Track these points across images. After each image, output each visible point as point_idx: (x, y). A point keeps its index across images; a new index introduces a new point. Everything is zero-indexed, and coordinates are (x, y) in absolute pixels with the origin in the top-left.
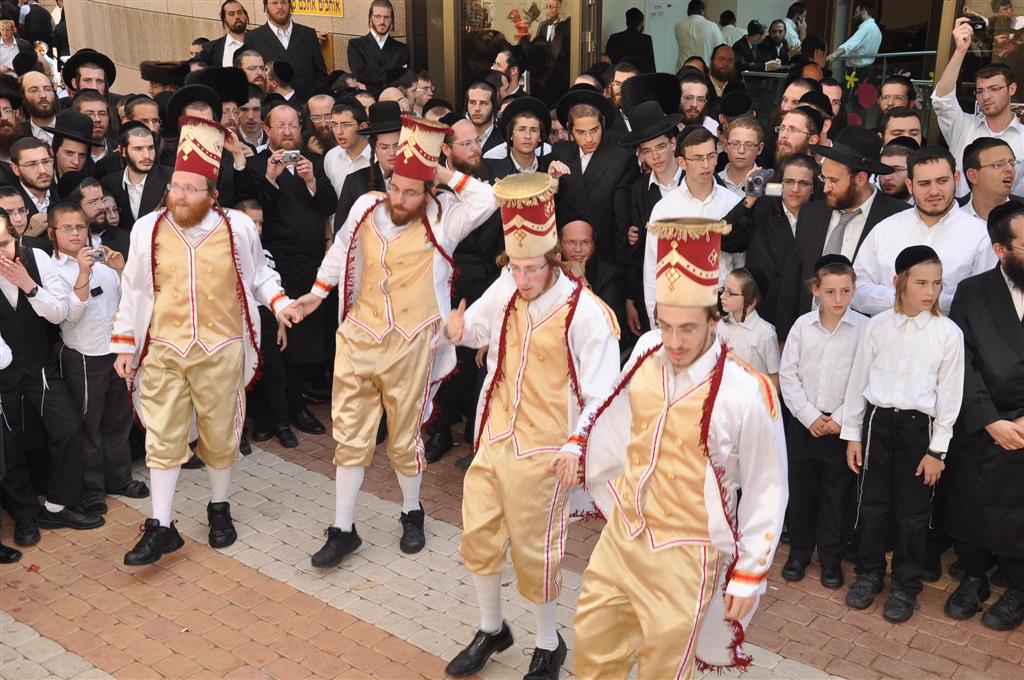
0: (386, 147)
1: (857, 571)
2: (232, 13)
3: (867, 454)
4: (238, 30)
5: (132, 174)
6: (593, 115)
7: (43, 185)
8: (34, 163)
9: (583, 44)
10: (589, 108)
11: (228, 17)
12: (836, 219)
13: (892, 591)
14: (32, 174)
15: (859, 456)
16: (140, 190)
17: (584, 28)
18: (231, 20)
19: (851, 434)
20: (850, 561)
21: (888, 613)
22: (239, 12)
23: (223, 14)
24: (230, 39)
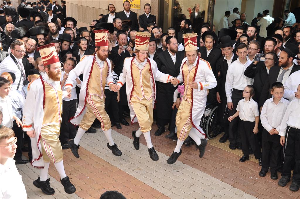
1: (282, 175)
2: (111, 8)
3: (286, 141)
4: (112, 12)
9: (208, 19)
11: (110, 9)
13: (293, 182)
15: (284, 141)
17: (208, 14)
18: (111, 10)
19: (282, 134)
20: (280, 172)
21: (291, 188)
22: (113, 7)
23: (109, 8)
24: (110, 15)
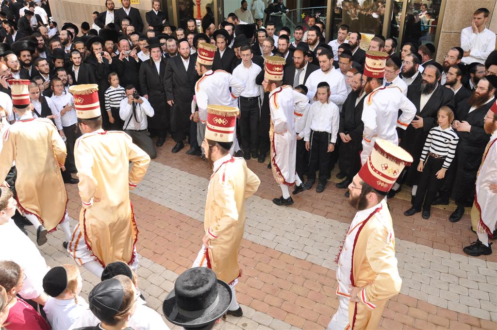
0: (154, 52)
1: (308, 178)
2: (110, 4)
3: (311, 144)
4: (111, 9)
5: (76, 67)
6: (223, 38)
7: (47, 72)
8: (43, 65)
9: (218, 12)
10: (222, 36)
11: (108, 5)
12: (297, 71)
13: (319, 183)
14: (43, 69)
15: (309, 146)
16: (78, 72)
17: (218, 7)
18: (109, 6)
19: (307, 139)
20: (306, 175)
21: (318, 190)
22: (112, 4)
23: (106, 4)
24: (108, 12)
